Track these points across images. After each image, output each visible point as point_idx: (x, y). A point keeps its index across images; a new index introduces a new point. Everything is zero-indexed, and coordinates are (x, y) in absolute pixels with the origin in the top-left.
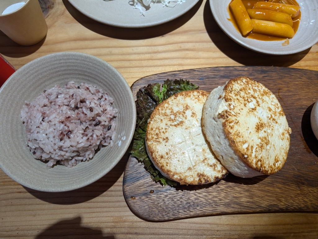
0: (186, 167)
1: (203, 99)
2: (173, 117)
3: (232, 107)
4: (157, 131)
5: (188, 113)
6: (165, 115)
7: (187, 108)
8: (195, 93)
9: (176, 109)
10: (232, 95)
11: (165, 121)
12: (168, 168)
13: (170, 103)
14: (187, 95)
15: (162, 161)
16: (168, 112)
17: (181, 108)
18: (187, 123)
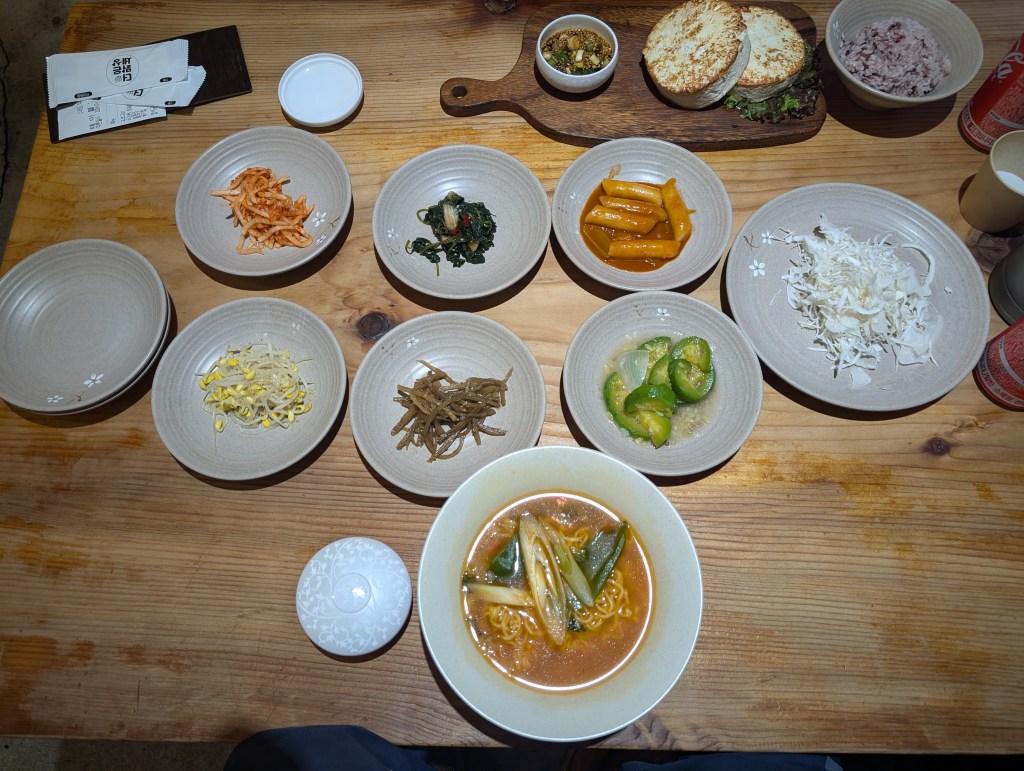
0: (762, 17)
1: (746, 74)
2: (780, 58)
3: (731, 36)
4: (795, 48)
5: (764, 59)
6: (789, 61)
7: (766, 64)
8: (755, 81)
9: (777, 64)
10: (728, 49)
11: (788, 55)
12: (780, 18)
13: (784, 72)
14: (766, 78)
15: (787, 24)
16: (785, 63)
17: (772, 64)
18: (765, 50)
